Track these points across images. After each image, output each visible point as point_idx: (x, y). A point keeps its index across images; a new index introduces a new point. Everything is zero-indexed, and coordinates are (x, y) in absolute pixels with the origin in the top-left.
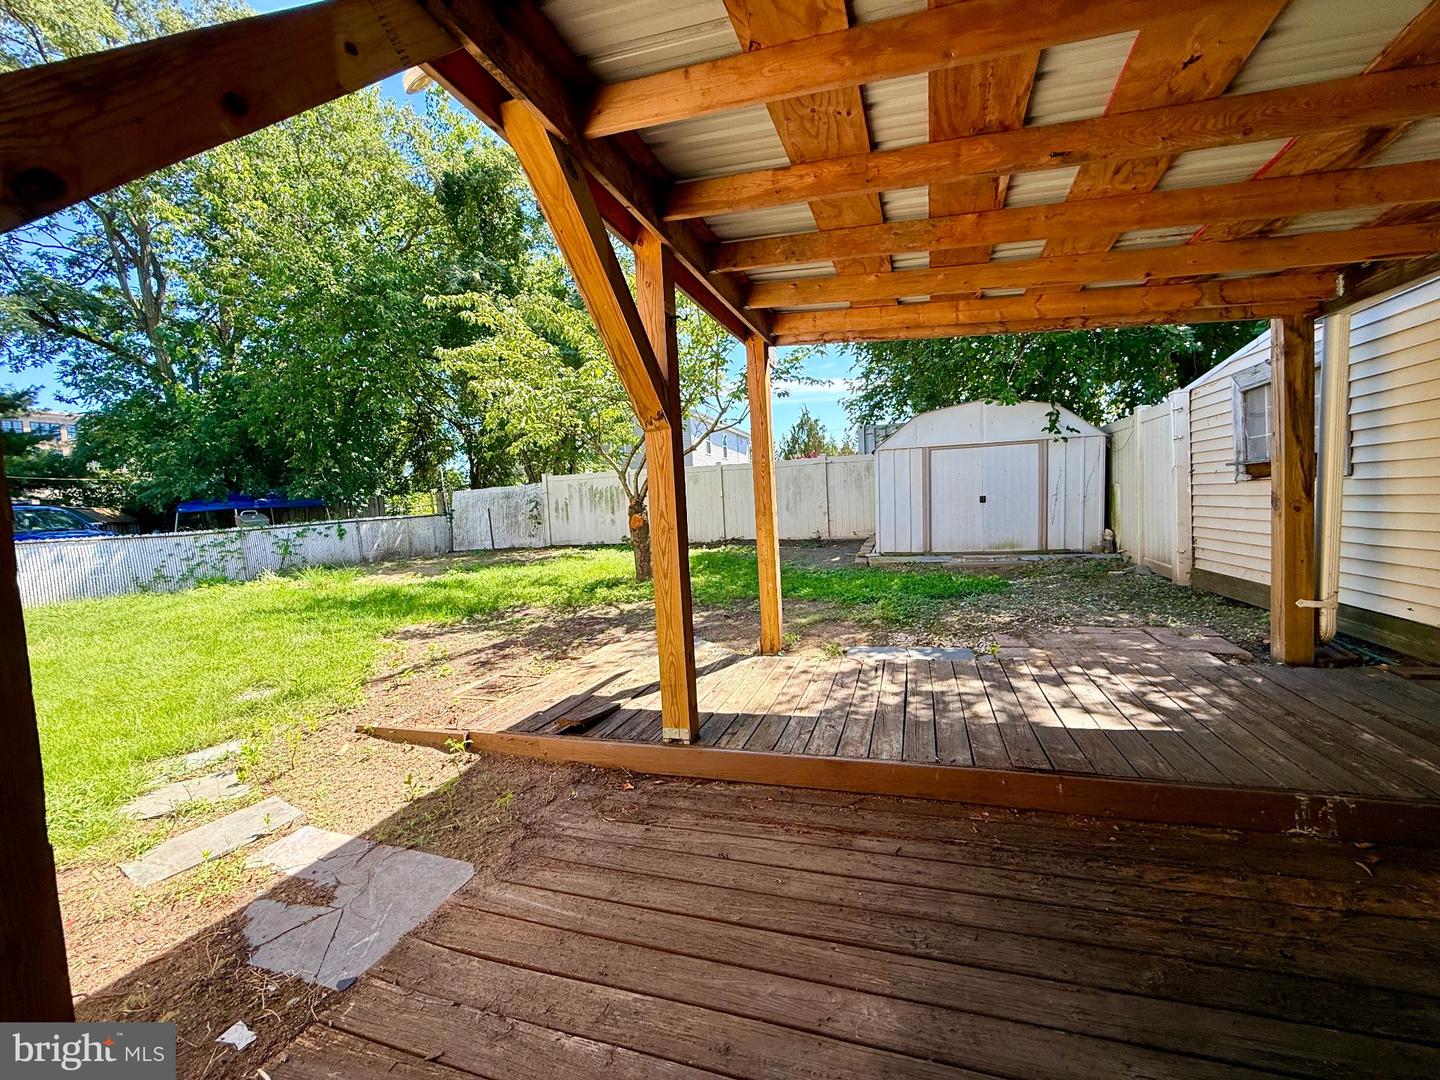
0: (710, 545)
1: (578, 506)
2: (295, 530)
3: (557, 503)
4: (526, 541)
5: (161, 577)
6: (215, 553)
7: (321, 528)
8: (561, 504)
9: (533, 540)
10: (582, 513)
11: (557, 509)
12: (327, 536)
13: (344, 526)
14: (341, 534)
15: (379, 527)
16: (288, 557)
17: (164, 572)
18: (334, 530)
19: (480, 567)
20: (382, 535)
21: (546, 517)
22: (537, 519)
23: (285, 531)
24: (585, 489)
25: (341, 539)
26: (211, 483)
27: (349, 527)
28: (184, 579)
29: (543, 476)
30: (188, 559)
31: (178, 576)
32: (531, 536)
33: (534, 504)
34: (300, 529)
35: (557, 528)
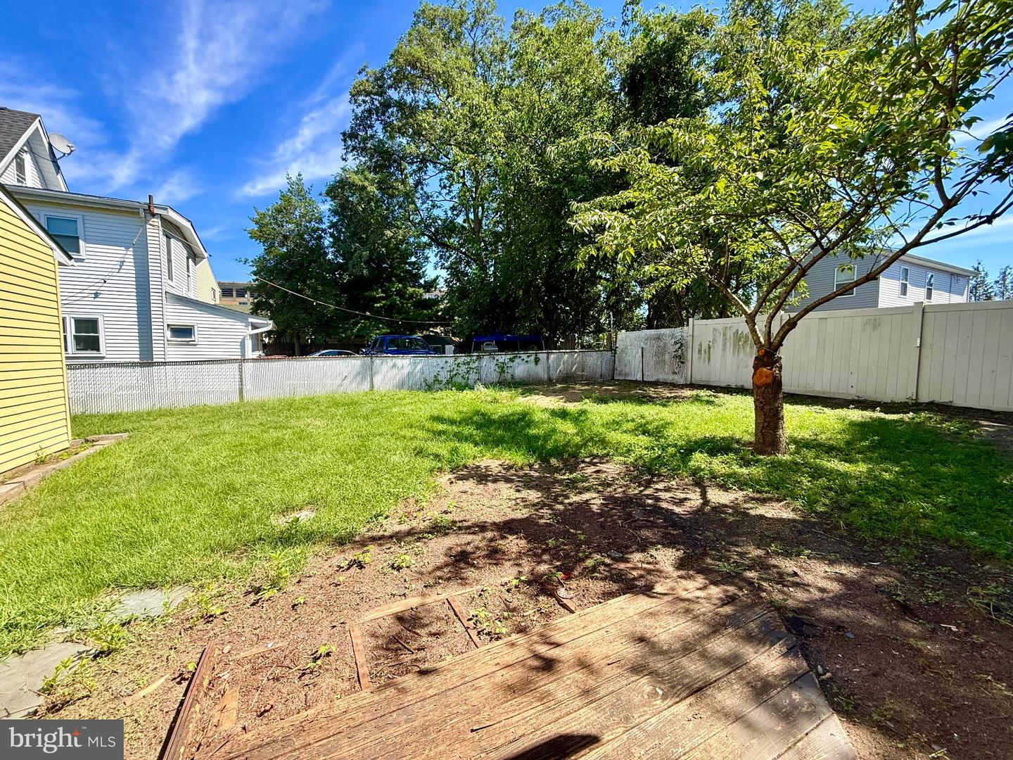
0: (889, 407)
1: (721, 347)
2: (509, 357)
3: (701, 345)
4: (670, 378)
5: (436, 380)
6: (463, 368)
7: (524, 356)
8: (705, 346)
9: (676, 377)
10: (724, 356)
11: (700, 351)
12: (527, 362)
13: (539, 356)
14: (537, 361)
15: (563, 357)
16: (503, 375)
17: (440, 379)
18: (532, 358)
19: (614, 399)
20: (564, 363)
21: (689, 357)
22: (681, 359)
23: (503, 358)
24: (730, 334)
25: (536, 364)
26: (481, 325)
27: (542, 356)
28: (448, 383)
29: (691, 320)
30: (450, 371)
31: (445, 381)
32: (674, 373)
33: (679, 345)
34: (512, 356)
35: (698, 369)
